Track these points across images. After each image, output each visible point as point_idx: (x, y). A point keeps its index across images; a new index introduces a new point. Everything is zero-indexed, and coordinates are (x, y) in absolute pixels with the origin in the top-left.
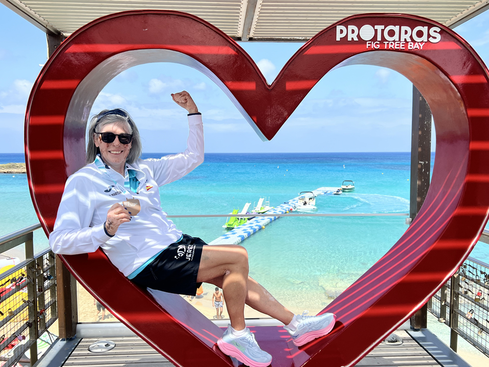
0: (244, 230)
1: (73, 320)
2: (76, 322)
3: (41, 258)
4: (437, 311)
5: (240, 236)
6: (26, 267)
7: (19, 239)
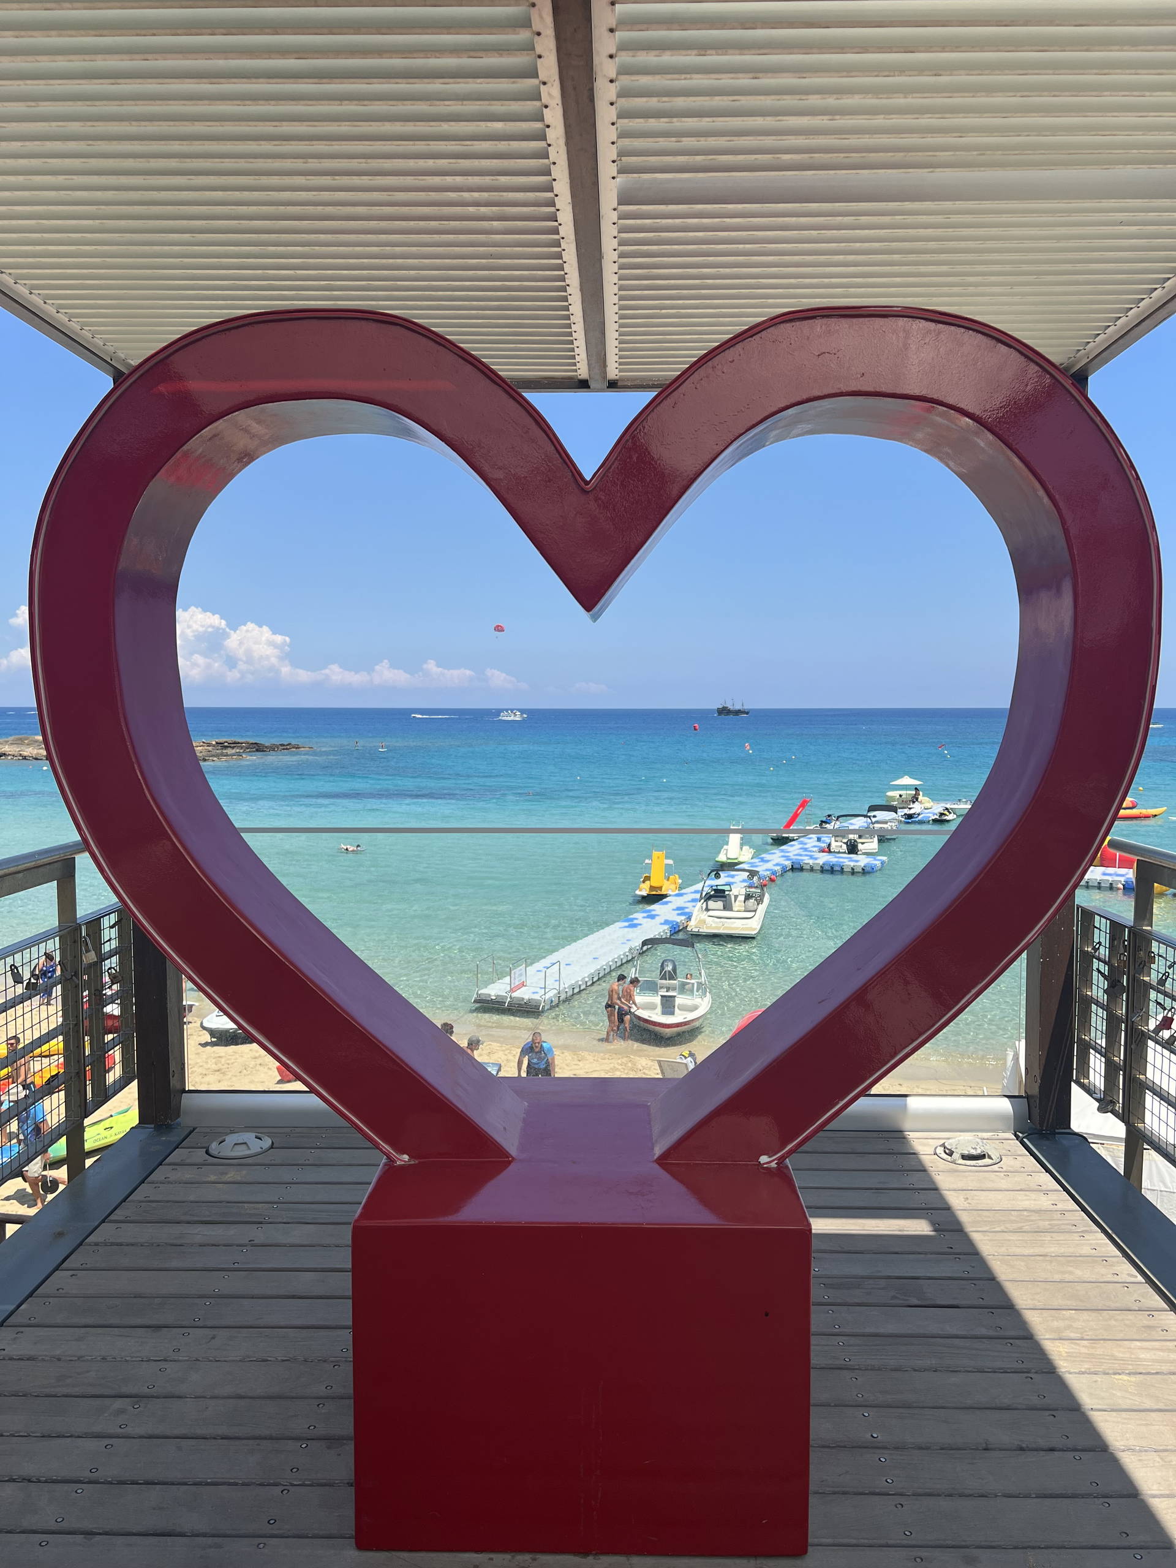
0: (678, 909)
1: (174, 1082)
2: (178, 1087)
3: (95, 924)
4: (1097, 1084)
5: (666, 922)
6: (57, 939)
7: (41, 869)
